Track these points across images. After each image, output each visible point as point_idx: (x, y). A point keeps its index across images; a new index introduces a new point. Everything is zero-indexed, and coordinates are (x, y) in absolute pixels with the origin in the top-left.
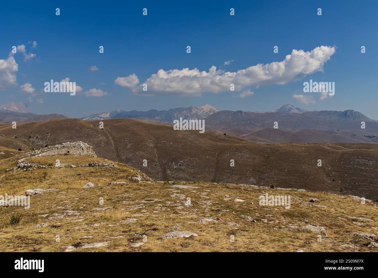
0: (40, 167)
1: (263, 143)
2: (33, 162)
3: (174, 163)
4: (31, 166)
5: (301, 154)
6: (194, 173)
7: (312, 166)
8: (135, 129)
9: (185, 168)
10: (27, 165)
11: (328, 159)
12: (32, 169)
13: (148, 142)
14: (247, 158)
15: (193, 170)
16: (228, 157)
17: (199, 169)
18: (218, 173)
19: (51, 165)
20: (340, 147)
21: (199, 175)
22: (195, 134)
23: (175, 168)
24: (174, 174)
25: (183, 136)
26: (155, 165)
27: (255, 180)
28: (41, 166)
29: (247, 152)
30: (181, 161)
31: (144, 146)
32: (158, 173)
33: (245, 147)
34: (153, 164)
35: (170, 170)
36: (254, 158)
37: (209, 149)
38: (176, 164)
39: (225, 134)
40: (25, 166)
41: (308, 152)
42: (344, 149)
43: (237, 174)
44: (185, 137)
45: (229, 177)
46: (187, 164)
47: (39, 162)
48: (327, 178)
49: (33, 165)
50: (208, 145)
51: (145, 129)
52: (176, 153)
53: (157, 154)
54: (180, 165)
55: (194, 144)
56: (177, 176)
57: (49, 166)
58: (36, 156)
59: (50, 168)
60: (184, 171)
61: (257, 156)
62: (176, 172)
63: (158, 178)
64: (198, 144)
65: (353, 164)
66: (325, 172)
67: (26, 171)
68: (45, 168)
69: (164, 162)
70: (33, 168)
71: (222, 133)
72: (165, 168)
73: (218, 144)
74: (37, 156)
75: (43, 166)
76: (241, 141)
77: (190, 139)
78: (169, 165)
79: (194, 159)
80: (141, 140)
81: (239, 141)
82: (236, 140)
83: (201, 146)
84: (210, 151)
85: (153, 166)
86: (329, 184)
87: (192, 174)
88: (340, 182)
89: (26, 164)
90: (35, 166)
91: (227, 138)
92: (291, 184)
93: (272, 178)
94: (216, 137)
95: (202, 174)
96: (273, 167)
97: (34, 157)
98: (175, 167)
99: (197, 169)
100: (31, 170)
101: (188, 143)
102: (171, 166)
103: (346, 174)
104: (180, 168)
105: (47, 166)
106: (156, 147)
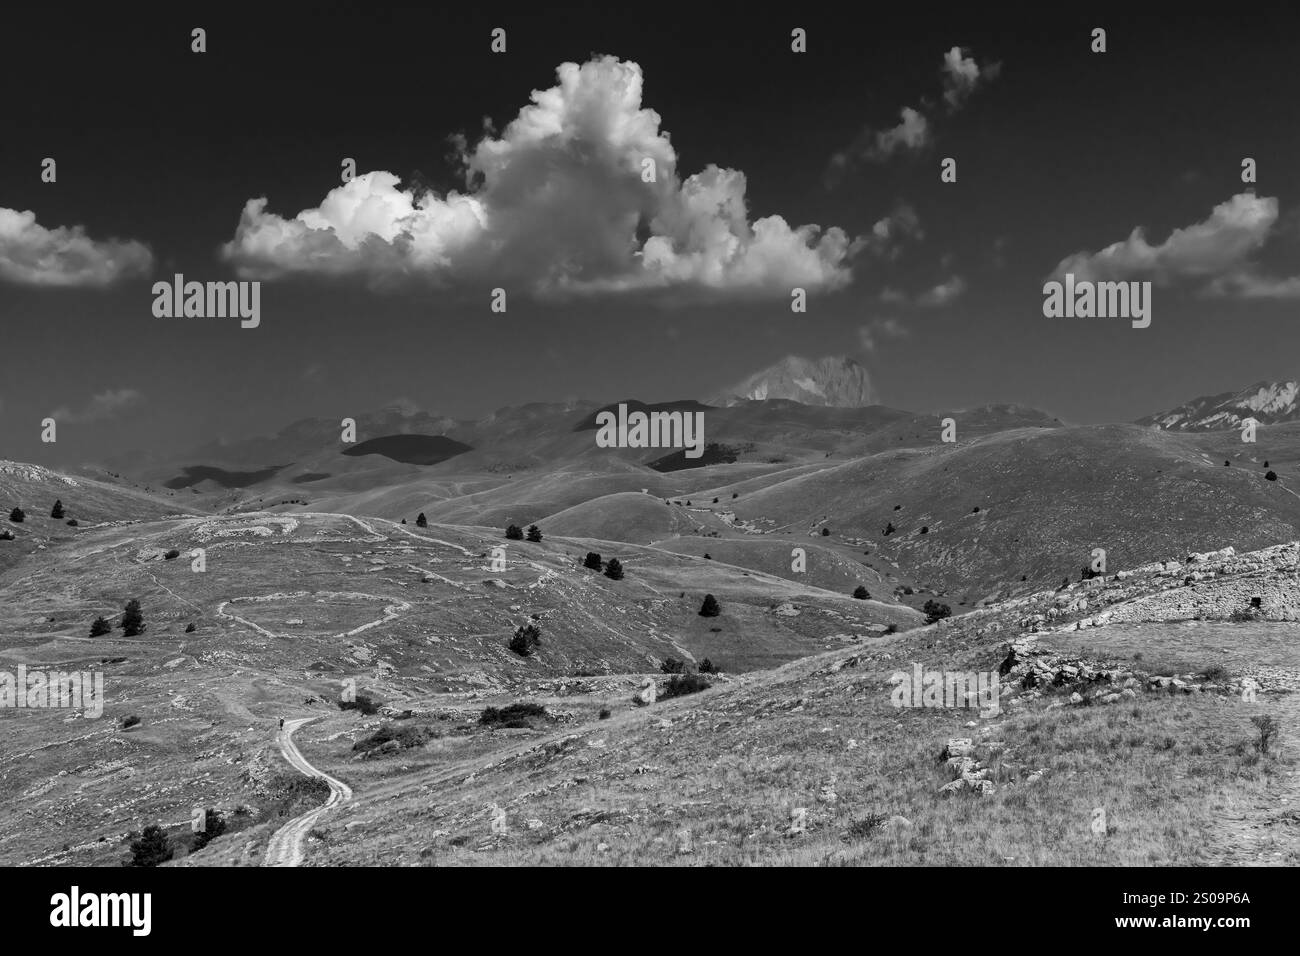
0: (1157, 683)
2: (1103, 658)
4: (1100, 675)
10: (1075, 670)
12: (1116, 696)
19: (1212, 674)
28: (1165, 681)
40: (1066, 678)
47: (1137, 657)
49: (1115, 674)
57: (1208, 679)
58: (1084, 623)
59: (1219, 692)
67: (1086, 702)
68: (1187, 692)
70: (1118, 691)
74: (1089, 621)
75: (1176, 682)
89: (1068, 668)
90: (1125, 678)
97: (1073, 626)
100: (1114, 701)
105: (1195, 681)
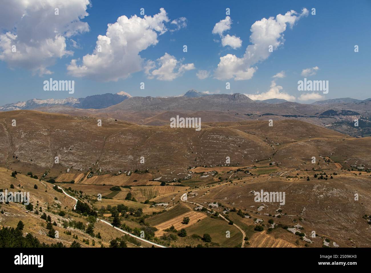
1: (146, 126)
3: (65, 148)
5: (172, 134)
6: (82, 155)
7: (179, 143)
8: (32, 119)
9: (75, 151)
11: (192, 136)
13: (43, 130)
14: (130, 139)
15: (81, 153)
16: (114, 139)
17: (87, 151)
18: (104, 153)
20: (206, 126)
21: (86, 156)
22: (89, 121)
23: (66, 153)
24: (64, 158)
25: (77, 123)
26: (48, 151)
27: (133, 157)
29: (131, 134)
30: (72, 146)
31: (38, 135)
32: (49, 158)
33: (130, 130)
34: (45, 151)
35: (61, 154)
36: (136, 139)
37: (98, 134)
38: (67, 148)
39: (116, 120)
41: (178, 132)
42: (209, 127)
43: (118, 153)
44: (79, 125)
45: (112, 156)
46: (77, 148)
48: (188, 151)
50: (99, 131)
51: (42, 120)
52: (68, 139)
53: (50, 141)
54: (70, 149)
55: (85, 130)
56: (67, 159)
60: (73, 154)
61: (138, 137)
62: (66, 155)
63: (49, 162)
64: (90, 130)
65: (209, 138)
66: (187, 146)
69: (56, 147)
71: (114, 119)
72: (57, 153)
73: (108, 129)
76: (129, 125)
77: (82, 126)
78: (60, 150)
79: (84, 143)
80: (36, 130)
81: (127, 125)
82: (125, 125)
83: (92, 132)
84: (99, 135)
85: (45, 152)
86: (188, 155)
87: (80, 156)
88: (197, 153)
91: (116, 124)
92: (160, 158)
93: (147, 154)
94: (108, 123)
95: (89, 156)
96: (149, 146)
98: (65, 151)
99: (85, 152)
101: (81, 130)
102: (62, 151)
103: (202, 147)
104: (70, 152)
106: (49, 135)
